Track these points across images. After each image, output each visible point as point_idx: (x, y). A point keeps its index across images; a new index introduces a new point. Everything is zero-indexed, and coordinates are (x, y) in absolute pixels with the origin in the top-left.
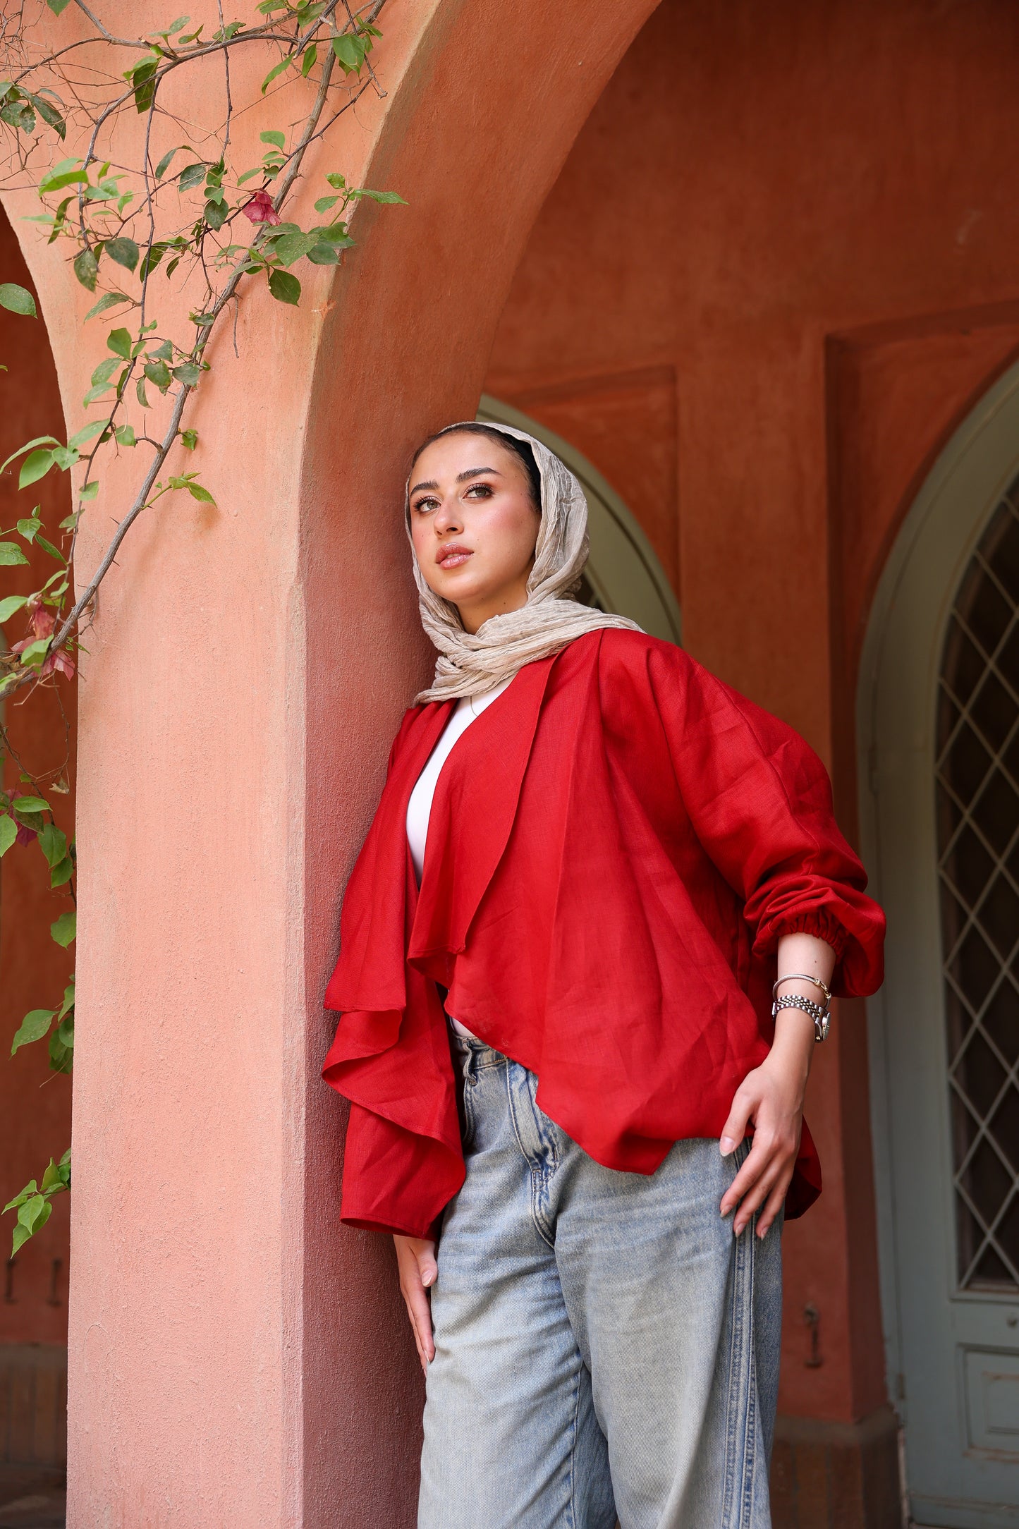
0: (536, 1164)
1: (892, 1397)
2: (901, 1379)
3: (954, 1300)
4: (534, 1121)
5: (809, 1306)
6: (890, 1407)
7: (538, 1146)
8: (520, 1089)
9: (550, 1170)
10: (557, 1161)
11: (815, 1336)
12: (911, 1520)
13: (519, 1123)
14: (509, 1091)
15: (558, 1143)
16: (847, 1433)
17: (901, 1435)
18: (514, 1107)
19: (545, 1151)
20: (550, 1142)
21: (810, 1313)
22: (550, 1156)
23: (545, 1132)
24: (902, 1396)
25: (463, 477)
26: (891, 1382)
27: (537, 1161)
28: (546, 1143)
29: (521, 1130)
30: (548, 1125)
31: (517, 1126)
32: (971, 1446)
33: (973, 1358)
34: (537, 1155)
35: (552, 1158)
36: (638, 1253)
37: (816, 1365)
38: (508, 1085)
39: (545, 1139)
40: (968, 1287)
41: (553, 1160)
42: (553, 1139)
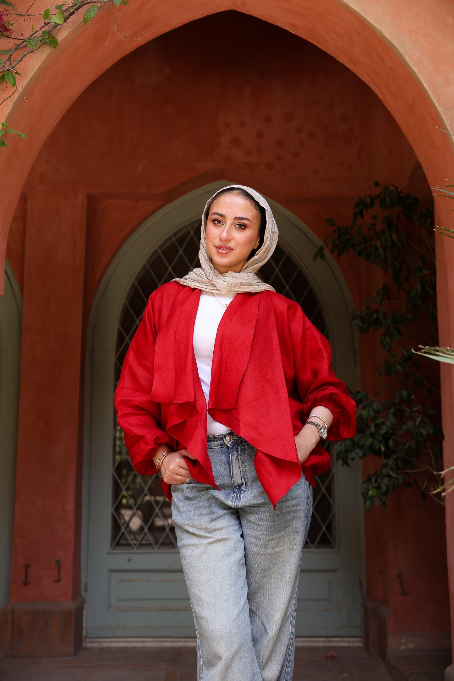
0: (237, 489)
1: (82, 592)
2: (86, 584)
3: (108, 554)
4: (240, 472)
5: (58, 559)
6: (81, 595)
7: (240, 482)
8: (236, 459)
9: (242, 492)
10: (246, 488)
11: (59, 570)
12: (86, 637)
13: (234, 472)
14: (231, 459)
15: (248, 481)
16: (70, 605)
17: (85, 605)
18: (232, 466)
19: (242, 484)
20: (245, 481)
21: (58, 561)
22: (244, 486)
23: (243, 477)
24: (86, 591)
25: (236, 218)
26: (82, 586)
27: (238, 488)
28: (243, 481)
29: (234, 475)
30: (245, 474)
31: (233, 473)
32: (110, 607)
33: (114, 575)
34: (239, 485)
35: (244, 487)
36: (282, 525)
37: (58, 581)
38: (231, 457)
39: (243, 479)
40: (114, 549)
41: (245, 488)
42: (246, 480)
